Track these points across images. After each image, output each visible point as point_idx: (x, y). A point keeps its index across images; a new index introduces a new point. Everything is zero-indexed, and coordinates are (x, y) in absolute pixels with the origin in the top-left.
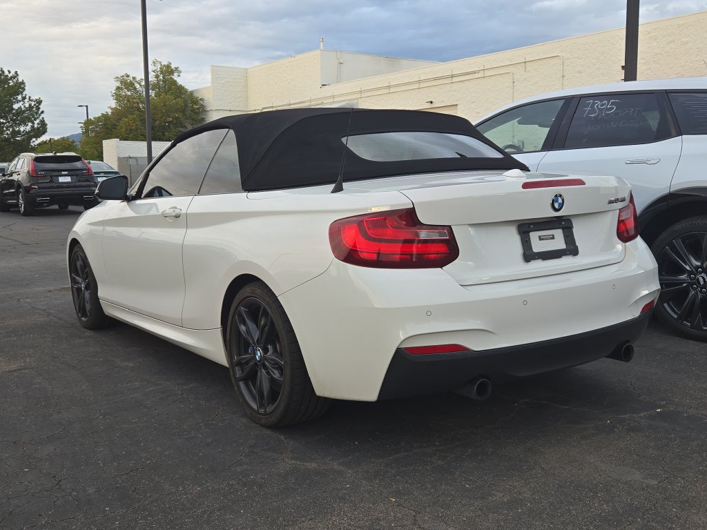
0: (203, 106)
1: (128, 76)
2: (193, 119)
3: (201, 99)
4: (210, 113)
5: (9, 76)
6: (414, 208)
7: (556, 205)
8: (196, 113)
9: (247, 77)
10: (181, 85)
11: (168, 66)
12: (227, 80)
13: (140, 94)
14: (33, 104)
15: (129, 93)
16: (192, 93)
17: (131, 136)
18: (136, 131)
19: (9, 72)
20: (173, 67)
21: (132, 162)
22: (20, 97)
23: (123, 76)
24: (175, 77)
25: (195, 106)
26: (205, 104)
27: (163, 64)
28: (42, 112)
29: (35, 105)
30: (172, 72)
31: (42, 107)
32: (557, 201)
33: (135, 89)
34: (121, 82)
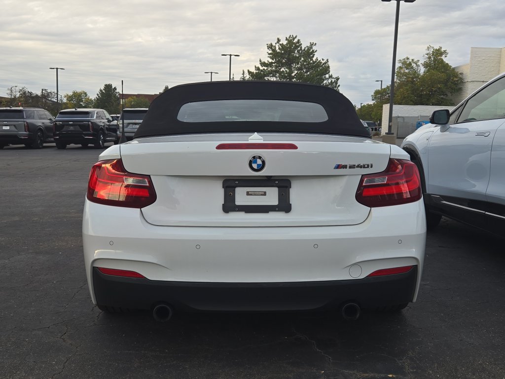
0: (461, 79)
1: (408, 59)
2: (452, 89)
3: (461, 74)
4: (467, 84)
5: (323, 62)
6: (121, 159)
7: (255, 166)
8: (455, 84)
9: (500, 55)
10: (447, 64)
11: (439, 50)
12: (483, 58)
13: (416, 71)
14: (333, 80)
15: (407, 71)
16: (454, 69)
17: (404, 101)
18: (408, 98)
19: (323, 60)
20: (443, 50)
21: (399, 120)
22: (327, 76)
23: (404, 59)
24: (443, 57)
25: (455, 79)
26: (464, 77)
27: (435, 48)
28: (339, 86)
29: (335, 81)
30: (441, 54)
31: (339, 83)
32: (256, 162)
33: (412, 68)
34: (403, 63)
